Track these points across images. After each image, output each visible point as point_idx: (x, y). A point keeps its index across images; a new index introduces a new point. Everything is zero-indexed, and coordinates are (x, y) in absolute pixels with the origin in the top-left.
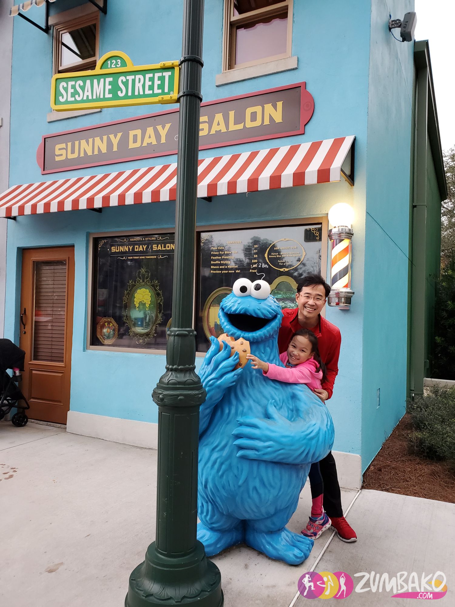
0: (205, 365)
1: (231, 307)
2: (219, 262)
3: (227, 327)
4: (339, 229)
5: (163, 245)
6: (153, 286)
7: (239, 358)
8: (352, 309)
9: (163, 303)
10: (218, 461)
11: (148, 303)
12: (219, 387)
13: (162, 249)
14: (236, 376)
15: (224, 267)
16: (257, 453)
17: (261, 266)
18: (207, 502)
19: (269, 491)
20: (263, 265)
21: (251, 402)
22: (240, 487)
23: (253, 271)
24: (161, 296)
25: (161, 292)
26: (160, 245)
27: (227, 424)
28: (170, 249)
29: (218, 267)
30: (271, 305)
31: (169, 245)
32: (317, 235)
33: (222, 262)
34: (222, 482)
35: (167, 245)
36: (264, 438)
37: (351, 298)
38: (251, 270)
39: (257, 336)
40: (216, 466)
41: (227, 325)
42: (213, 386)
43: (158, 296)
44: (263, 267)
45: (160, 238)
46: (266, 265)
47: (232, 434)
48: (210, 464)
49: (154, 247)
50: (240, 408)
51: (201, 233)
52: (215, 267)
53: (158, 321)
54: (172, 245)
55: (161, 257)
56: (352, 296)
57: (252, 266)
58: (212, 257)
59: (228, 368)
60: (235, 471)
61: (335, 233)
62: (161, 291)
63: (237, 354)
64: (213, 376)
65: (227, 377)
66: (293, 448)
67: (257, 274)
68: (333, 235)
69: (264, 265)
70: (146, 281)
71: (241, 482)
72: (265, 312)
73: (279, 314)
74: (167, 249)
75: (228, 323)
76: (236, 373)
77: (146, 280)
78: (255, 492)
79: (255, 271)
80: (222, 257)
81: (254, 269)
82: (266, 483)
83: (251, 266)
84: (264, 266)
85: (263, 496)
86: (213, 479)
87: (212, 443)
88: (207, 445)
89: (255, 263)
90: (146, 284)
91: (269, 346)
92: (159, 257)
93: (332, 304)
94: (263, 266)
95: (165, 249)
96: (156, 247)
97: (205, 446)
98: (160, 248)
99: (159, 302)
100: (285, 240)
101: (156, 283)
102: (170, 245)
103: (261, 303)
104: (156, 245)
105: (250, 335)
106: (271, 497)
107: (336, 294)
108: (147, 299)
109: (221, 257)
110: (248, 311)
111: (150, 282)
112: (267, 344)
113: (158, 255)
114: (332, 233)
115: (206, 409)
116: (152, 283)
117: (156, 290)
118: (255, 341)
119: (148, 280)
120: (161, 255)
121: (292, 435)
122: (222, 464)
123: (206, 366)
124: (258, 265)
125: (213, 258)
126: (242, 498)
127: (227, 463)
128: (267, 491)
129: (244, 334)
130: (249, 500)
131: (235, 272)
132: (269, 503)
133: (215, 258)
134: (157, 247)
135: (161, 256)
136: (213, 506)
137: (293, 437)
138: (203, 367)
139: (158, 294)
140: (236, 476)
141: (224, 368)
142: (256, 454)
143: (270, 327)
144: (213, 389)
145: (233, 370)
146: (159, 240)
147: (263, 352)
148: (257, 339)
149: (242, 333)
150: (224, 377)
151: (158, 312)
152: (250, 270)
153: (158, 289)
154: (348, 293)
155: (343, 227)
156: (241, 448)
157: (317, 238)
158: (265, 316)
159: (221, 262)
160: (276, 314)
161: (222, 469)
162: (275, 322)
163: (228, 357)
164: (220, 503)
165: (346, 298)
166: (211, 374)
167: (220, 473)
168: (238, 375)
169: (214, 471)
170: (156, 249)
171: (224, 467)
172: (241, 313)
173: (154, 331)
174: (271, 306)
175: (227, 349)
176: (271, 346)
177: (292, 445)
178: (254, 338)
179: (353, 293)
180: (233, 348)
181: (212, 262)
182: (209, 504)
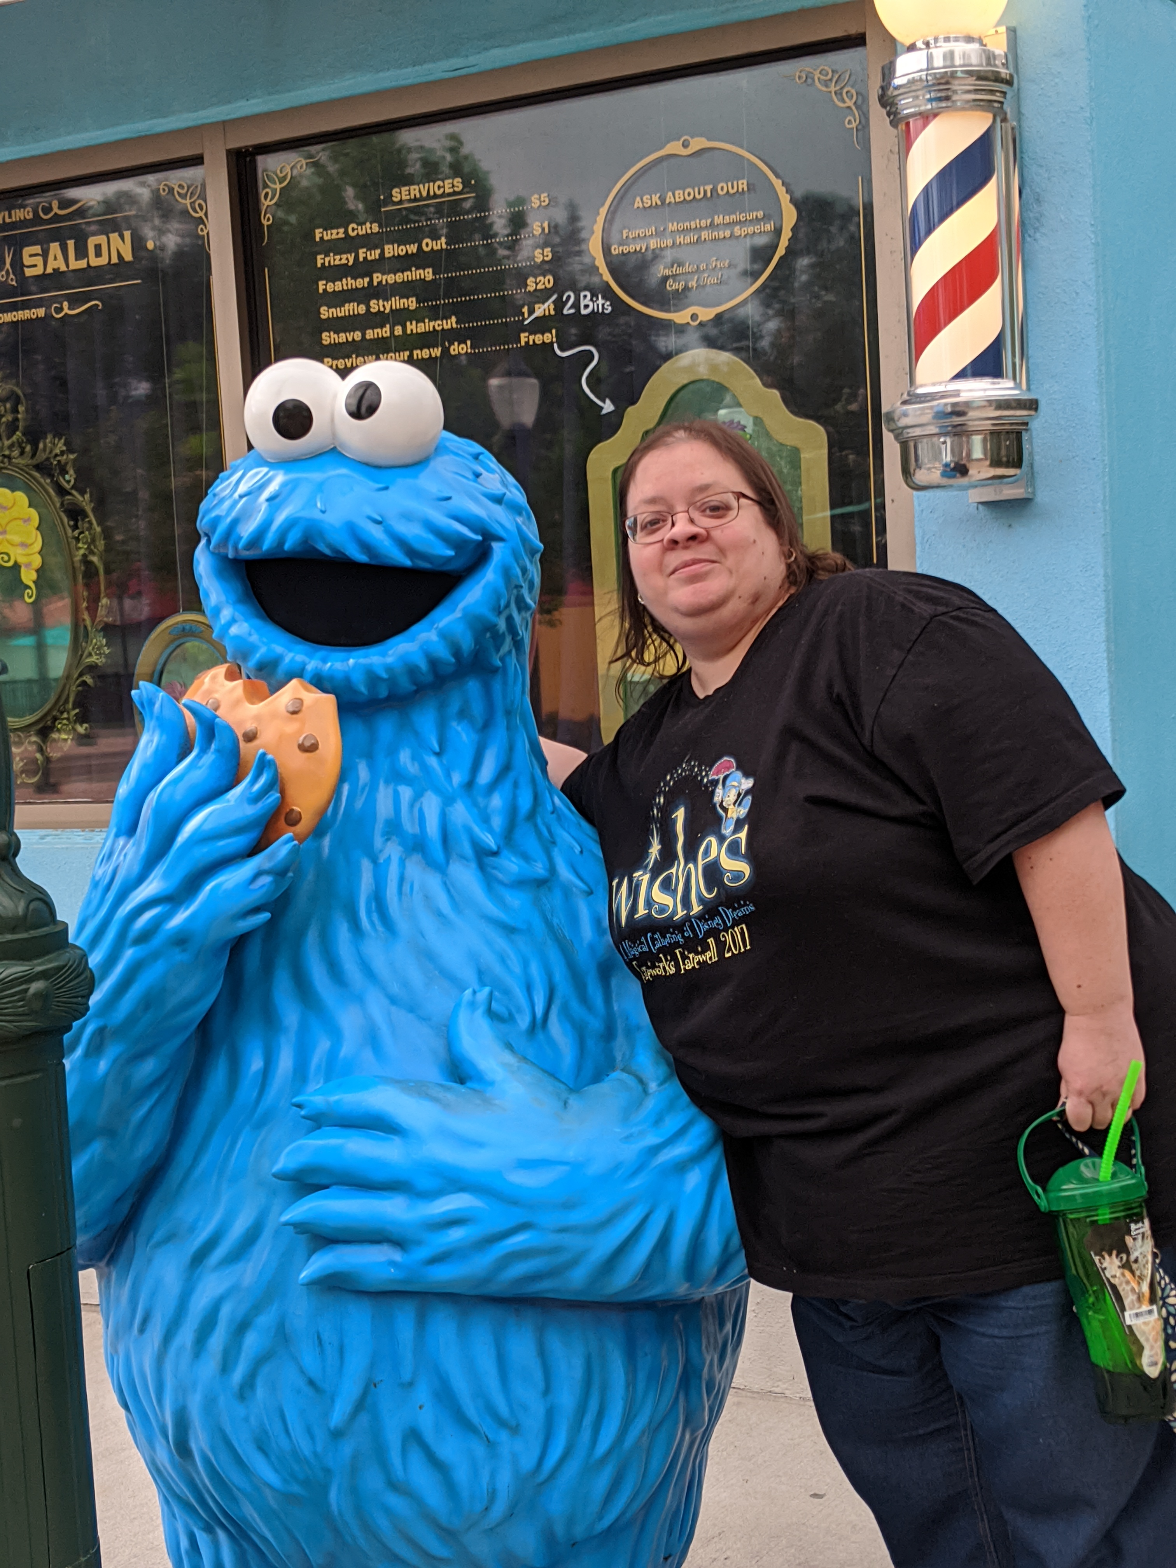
0: (117, 836)
1: (235, 522)
2: (362, 309)
3: (234, 630)
4: (930, 59)
5: (71, 243)
6: (43, 468)
7: (277, 783)
8: (1043, 497)
9: (101, 558)
10: (226, 1311)
11: (28, 565)
12: (181, 940)
13: (71, 268)
14: (266, 880)
15: (385, 332)
16: (397, 1256)
17: (576, 305)
18: (208, 1529)
19: (490, 1444)
20: (586, 299)
21: (376, 1005)
22: (337, 1435)
23: (538, 339)
24: (90, 523)
25: (85, 501)
26: (55, 247)
27: (260, 1125)
28: (106, 262)
29: (358, 336)
30: (446, 494)
31: (102, 239)
32: (850, 103)
33: (375, 305)
34: (253, 1420)
35: (92, 242)
36: (424, 1183)
37: (1019, 434)
38: (524, 337)
39: (389, 669)
40: (217, 1341)
41: (233, 621)
42: (157, 941)
43: (76, 521)
44: (584, 312)
45: (56, 210)
46: (601, 301)
47: (275, 1176)
48: (186, 1336)
49: (27, 261)
50: (323, 1045)
51: (260, 159)
52: (342, 338)
53: (90, 655)
54: (114, 236)
55: (66, 310)
56: (1026, 424)
57: (531, 312)
58: (321, 285)
59: (222, 843)
60: (309, 1359)
61: (912, 82)
62: (87, 496)
63: (264, 764)
64: (151, 888)
65: (225, 887)
66: (576, 1217)
67: (558, 352)
68: (902, 91)
69: (587, 301)
70: (11, 447)
71: (339, 1414)
72: (412, 532)
73: (500, 539)
74: (95, 262)
75: (242, 607)
76: (267, 866)
77: (7, 443)
78: (416, 1458)
79: (548, 338)
80: (371, 280)
81: (540, 325)
82: (471, 1410)
83: (525, 310)
84: (589, 304)
85: (461, 1475)
86: (210, 1404)
87: (192, 1229)
88: (169, 1238)
89: (542, 296)
90: (10, 463)
91: (463, 714)
92: (59, 310)
93: (921, 477)
94: (586, 306)
95: (82, 264)
96: (40, 259)
97: (159, 1244)
98: (56, 262)
99: (82, 552)
100: (689, 151)
101: (57, 451)
102: (104, 237)
103: (386, 488)
104: (37, 249)
105: (351, 661)
106: (505, 1480)
107: (941, 415)
108: (24, 545)
109: (367, 280)
110: (321, 534)
111: (28, 448)
112: (455, 706)
113: (54, 299)
114: (897, 82)
115: (139, 1056)
116: (41, 456)
117: (62, 491)
118: (383, 692)
119: (20, 444)
120: (68, 297)
121: (572, 1153)
122: (241, 1328)
123: (121, 841)
124: (559, 305)
125: (330, 287)
126: (354, 1490)
127: (265, 1320)
128: (480, 1450)
129: (324, 661)
130: (394, 1501)
131: (446, 351)
132: (499, 1508)
133: (338, 286)
134: (45, 254)
135: (65, 304)
136: (240, 1546)
137: (577, 1167)
138: (106, 850)
139: (75, 514)
140: (311, 1383)
141: (202, 838)
142: (393, 1263)
143: (458, 614)
144: (155, 956)
145: (254, 851)
146: (50, 221)
147: (437, 749)
148: (392, 681)
149: (311, 657)
150: (208, 887)
151: (85, 604)
152: (523, 335)
153: (68, 482)
154: (1003, 404)
155: (947, 47)
156: (324, 1238)
157: (850, 122)
158: (411, 552)
159: (368, 307)
160: (480, 538)
161: (243, 1355)
162: (483, 582)
163: (224, 783)
164: (261, 1524)
165: (992, 433)
166: (141, 878)
167: (238, 1375)
168: (280, 873)
169: (210, 1365)
170: (39, 271)
171: (252, 1342)
172: (287, 546)
173: (74, 709)
174: (449, 498)
175: (213, 746)
176: (478, 708)
177: (568, 1206)
178: (373, 679)
179: (1033, 405)
180: (250, 737)
181: (325, 313)
182: (222, 1535)
